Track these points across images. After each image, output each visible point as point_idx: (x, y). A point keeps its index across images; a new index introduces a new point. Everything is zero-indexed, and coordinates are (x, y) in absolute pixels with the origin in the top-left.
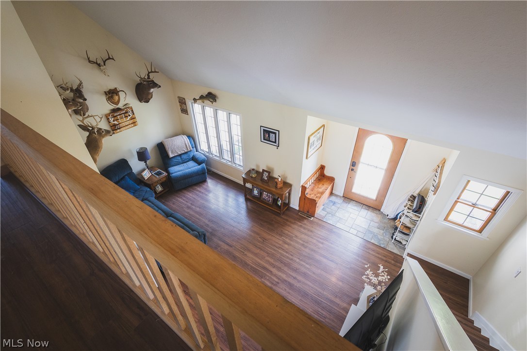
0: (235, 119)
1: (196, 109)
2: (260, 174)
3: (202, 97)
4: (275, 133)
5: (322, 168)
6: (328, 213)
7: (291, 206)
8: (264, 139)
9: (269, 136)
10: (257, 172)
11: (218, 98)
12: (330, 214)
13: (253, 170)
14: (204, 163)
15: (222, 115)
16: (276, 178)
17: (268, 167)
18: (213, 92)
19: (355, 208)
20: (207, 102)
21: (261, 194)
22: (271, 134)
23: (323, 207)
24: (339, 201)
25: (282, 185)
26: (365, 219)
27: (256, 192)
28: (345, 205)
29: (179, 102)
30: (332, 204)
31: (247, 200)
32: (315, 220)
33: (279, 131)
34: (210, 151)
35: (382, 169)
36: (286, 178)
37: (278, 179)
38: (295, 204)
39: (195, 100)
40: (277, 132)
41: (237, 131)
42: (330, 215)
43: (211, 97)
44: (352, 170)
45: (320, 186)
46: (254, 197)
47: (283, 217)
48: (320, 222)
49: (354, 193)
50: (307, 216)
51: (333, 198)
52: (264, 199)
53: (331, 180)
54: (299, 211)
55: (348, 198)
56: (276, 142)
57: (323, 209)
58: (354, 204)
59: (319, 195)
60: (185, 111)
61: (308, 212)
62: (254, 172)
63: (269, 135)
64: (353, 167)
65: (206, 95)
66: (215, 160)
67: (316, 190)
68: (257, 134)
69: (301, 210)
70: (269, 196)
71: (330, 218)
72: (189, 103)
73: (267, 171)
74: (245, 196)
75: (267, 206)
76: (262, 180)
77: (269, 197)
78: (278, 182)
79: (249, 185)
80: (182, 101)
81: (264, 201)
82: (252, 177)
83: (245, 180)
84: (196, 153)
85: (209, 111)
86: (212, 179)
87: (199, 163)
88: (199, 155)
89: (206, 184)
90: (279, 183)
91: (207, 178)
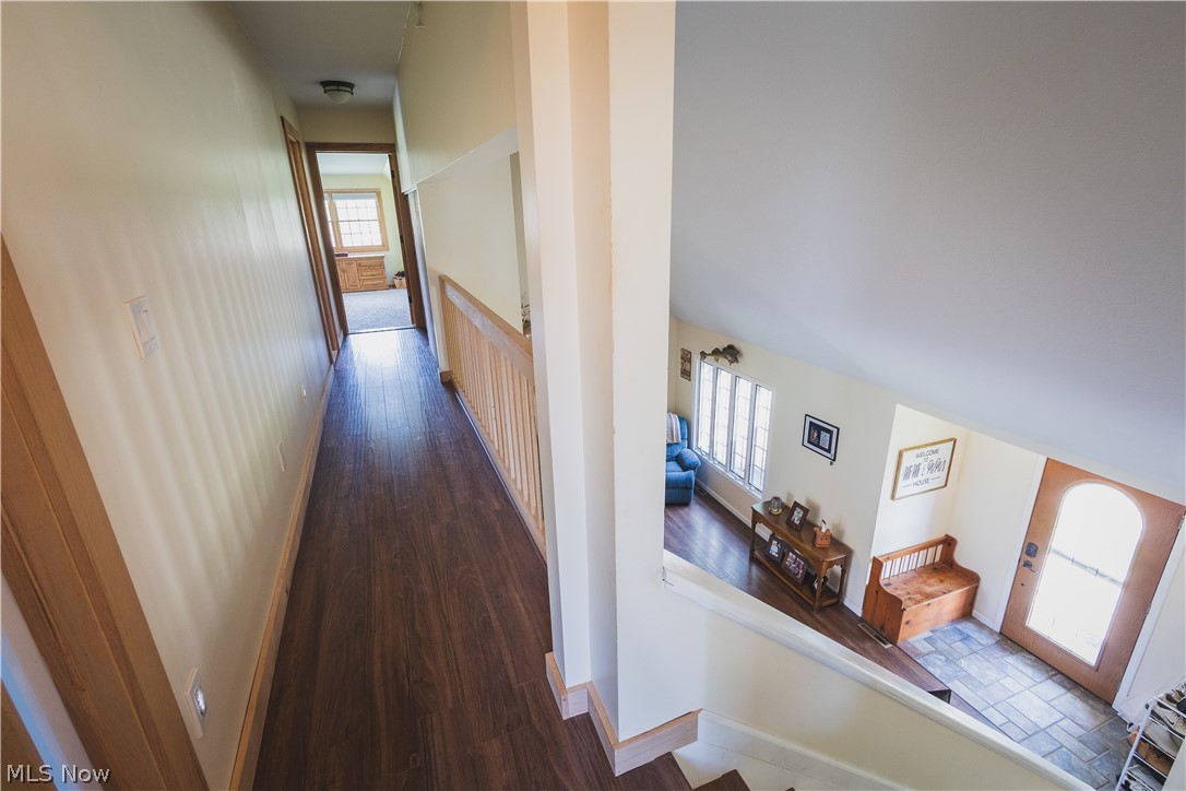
0: (765, 397)
1: (705, 371)
2: (788, 511)
3: (716, 352)
4: (830, 432)
5: (949, 545)
6: (937, 651)
7: (847, 603)
8: (809, 442)
9: (819, 437)
10: (784, 507)
11: (741, 355)
12: (942, 654)
13: (776, 499)
14: (694, 469)
15: (744, 387)
16: (817, 526)
17: (808, 501)
18: (737, 345)
19: (1030, 671)
20: (723, 361)
21: (783, 555)
22: (823, 434)
23: (927, 634)
24: (985, 639)
25: (826, 543)
26: (1046, 706)
27: (774, 550)
28: (998, 653)
29: (682, 358)
30: (957, 637)
31: (753, 560)
32: (897, 652)
33: (838, 429)
34: (711, 454)
35: (1113, 581)
36: (841, 533)
37: (821, 528)
38: (855, 601)
39: (703, 355)
40: (835, 431)
41: (763, 419)
42: (941, 657)
43: (731, 353)
44: (1027, 564)
45: (932, 581)
46: (770, 558)
47: (818, 616)
48: (906, 661)
49: (1030, 631)
50: (876, 636)
51: (968, 627)
52: (787, 567)
53: (971, 579)
54: (861, 620)
55: (1015, 639)
56: (830, 452)
57: (928, 640)
58: (1029, 662)
59: (918, 597)
60: (686, 374)
61: (882, 628)
62: (776, 503)
63: (819, 435)
64: (1028, 558)
65: (724, 349)
66: (717, 472)
67: (916, 585)
68: (798, 430)
69: (868, 619)
70: (799, 563)
71: (939, 663)
72: (696, 359)
73: (802, 507)
74: (752, 551)
75: (789, 584)
76: (790, 523)
77: (798, 566)
78: (818, 532)
79: (763, 532)
80: (686, 357)
81: (785, 571)
82: (770, 513)
83: (756, 517)
84: (686, 450)
85: (725, 378)
86: (701, 505)
87: (685, 468)
88: (690, 456)
89: (686, 509)
90: (819, 535)
91: (693, 501)
